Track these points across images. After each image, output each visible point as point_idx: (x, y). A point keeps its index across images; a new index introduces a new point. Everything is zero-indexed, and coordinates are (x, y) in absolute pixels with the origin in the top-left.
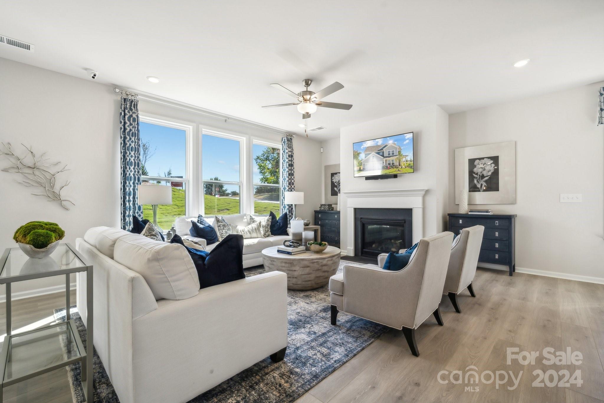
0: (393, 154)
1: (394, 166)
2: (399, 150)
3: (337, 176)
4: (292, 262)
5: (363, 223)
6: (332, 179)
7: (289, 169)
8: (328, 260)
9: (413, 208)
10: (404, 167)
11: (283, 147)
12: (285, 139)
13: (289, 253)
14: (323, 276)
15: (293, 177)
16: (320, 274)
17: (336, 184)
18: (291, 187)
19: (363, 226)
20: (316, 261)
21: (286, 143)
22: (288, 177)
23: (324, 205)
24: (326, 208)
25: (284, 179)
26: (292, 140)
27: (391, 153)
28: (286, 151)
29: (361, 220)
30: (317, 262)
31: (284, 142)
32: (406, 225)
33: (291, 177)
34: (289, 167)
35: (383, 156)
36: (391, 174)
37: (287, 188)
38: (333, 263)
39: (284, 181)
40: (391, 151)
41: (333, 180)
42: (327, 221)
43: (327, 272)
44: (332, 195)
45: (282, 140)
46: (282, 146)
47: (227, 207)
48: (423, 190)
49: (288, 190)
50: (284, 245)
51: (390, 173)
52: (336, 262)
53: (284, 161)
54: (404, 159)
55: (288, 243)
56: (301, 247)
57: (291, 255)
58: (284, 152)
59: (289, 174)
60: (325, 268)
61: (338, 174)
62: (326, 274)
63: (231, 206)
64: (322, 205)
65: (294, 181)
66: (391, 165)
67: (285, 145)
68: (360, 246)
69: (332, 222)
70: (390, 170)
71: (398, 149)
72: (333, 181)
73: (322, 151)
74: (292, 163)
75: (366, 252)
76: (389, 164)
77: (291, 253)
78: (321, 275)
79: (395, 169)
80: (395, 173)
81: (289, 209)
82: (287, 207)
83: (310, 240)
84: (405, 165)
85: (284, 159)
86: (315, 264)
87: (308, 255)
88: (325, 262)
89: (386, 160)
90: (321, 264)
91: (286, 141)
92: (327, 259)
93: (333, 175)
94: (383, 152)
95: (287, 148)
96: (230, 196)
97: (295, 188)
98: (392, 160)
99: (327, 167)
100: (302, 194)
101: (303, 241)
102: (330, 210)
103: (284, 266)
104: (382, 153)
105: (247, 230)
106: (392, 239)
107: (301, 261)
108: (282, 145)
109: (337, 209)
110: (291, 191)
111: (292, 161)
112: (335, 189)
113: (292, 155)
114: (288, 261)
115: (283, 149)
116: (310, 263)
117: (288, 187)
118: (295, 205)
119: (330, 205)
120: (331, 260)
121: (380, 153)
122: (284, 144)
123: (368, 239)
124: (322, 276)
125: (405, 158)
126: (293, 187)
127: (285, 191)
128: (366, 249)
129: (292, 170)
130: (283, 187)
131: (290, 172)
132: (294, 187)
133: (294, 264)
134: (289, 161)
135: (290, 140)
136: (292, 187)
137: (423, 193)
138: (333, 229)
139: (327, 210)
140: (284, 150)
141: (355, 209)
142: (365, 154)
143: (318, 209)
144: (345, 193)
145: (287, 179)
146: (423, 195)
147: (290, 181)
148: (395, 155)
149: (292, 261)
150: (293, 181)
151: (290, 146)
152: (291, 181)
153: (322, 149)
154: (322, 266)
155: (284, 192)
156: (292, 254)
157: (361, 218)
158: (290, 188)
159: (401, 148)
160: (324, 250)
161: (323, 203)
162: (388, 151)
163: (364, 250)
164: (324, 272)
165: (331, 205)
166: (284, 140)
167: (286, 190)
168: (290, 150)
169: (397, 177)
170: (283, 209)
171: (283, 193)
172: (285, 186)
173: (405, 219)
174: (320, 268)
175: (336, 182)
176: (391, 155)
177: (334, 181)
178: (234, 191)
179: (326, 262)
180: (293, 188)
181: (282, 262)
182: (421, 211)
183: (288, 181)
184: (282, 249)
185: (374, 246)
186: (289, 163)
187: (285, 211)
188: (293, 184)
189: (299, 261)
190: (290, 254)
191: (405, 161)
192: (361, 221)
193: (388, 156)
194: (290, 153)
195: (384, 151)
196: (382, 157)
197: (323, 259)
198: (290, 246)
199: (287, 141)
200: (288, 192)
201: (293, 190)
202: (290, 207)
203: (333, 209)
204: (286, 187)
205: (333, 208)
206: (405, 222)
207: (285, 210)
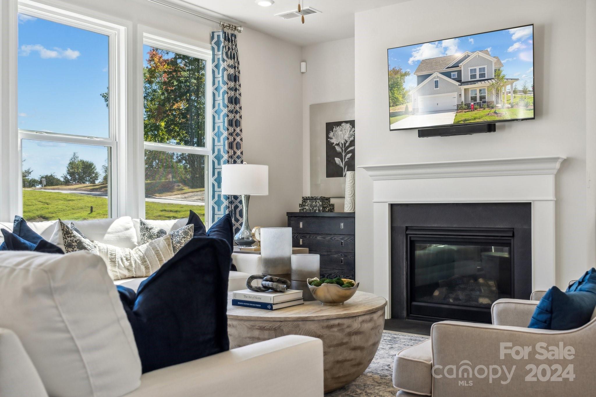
0: (482, 75)
1: (484, 102)
2: (497, 67)
3: (341, 131)
4: (279, 327)
5: (412, 239)
6: (327, 137)
7: (230, 108)
8: (363, 321)
9: (534, 201)
10: (510, 106)
11: (214, 55)
12: (219, 36)
13: (264, 306)
14: (351, 360)
15: (238, 130)
16: (346, 354)
17: (338, 149)
18: (235, 153)
19: (412, 246)
20: (337, 322)
21: (222, 45)
22: (228, 130)
23: (312, 199)
24: (316, 206)
25: (218, 135)
26: (235, 37)
27: (478, 74)
28: (223, 65)
29: (408, 232)
30: (339, 325)
31: (218, 43)
32: (516, 242)
33: (234, 130)
34: (230, 105)
35: (459, 80)
36: (477, 121)
37: (226, 157)
38: (372, 329)
39: (216, 139)
40: (477, 68)
41: (331, 138)
42: (319, 238)
43: (361, 348)
44: (329, 175)
45: (212, 38)
46: (211, 52)
47: (43, 213)
48: (555, 159)
49: (228, 162)
50: (250, 287)
51: (475, 119)
52: (378, 326)
53: (216, 89)
54: (508, 87)
55: (255, 283)
56: (293, 292)
57: (272, 309)
58: (217, 66)
59: (230, 123)
60: (356, 340)
61: (343, 124)
62: (358, 354)
63: (52, 208)
64: (305, 200)
65: (241, 140)
66: (478, 100)
67: (219, 50)
68: (405, 294)
69: (331, 239)
70: (476, 112)
71: (493, 64)
72: (332, 141)
73: (303, 70)
74: (238, 96)
75: (420, 309)
76: (474, 99)
77: (271, 305)
78: (348, 358)
79: (487, 111)
80: (488, 119)
81: (229, 207)
82: (226, 203)
83: (311, 274)
84: (510, 102)
85: (216, 85)
86: (335, 329)
87: (313, 309)
88: (356, 325)
89: (465, 90)
90: (348, 330)
91: (222, 39)
92: (360, 319)
93: (330, 127)
94: (459, 72)
95: (225, 58)
96: (37, 187)
97: (244, 157)
98: (480, 91)
99: (316, 109)
100: (263, 170)
101: (294, 277)
102: (326, 212)
103: (257, 336)
104: (456, 73)
105: (137, 255)
106: (481, 278)
107: (300, 323)
108: (213, 49)
109: (344, 209)
110: (235, 162)
111: (236, 90)
112: (337, 160)
113: (236, 75)
114: (267, 325)
115: (213, 61)
116: (323, 328)
117: (228, 152)
118: (248, 198)
119: (325, 200)
120: (371, 320)
121: (452, 74)
122: (216, 48)
123: (422, 278)
124: (348, 361)
125: (512, 84)
126: (238, 153)
127: (219, 164)
128: (419, 302)
129: (237, 112)
130: (214, 152)
131: (231, 116)
132: (242, 153)
133: (282, 330)
134: (230, 89)
135: (230, 39)
136: (237, 155)
137: (558, 165)
138: (336, 256)
139: (319, 210)
140: (216, 62)
141: (392, 206)
142: (418, 76)
143: (297, 209)
144: (368, 169)
145: (225, 134)
146: (555, 172)
147: (231, 139)
148: (486, 78)
149: (279, 324)
150: (238, 139)
151: (232, 55)
152: (235, 139)
153: (303, 64)
154: (350, 334)
155: (216, 166)
156: (274, 307)
157: (407, 228)
158: (231, 157)
159: (502, 62)
160: (348, 297)
161: (307, 193)
162: (470, 68)
163: (415, 303)
164: (355, 349)
165: (328, 199)
166: (216, 39)
167: (222, 161)
168: (231, 62)
169: (494, 131)
170: (216, 208)
171: (214, 168)
172: (219, 150)
173: (513, 228)
174: (345, 341)
175: (338, 145)
176: (478, 78)
177: (334, 141)
178: (49, 174)
179: (359, 326)
180: (238, 157)
181: (252, 328)
182: (551, 207)
183: (228, 139)
184: (245, 296)
185: (436, 293)
186: (229, 95)
187: (219, 213)
188: (238, 146)
189: (296, 323)
190: (268, 309)
191: (512, 92)
192: (407, 235)
193: (470, 80)
194: (232, 71)
195: (462, 69)
196: (457, 84)
197: (353, 317)
198: (265, 289)
199: (225, 39)
200: (227, 166)
201: (239, 161)
202: (231, 203)
203: (333, 209)
204: (222, 152)
205: (333, 205)
206: (513, 236)
207: (219, 210)
